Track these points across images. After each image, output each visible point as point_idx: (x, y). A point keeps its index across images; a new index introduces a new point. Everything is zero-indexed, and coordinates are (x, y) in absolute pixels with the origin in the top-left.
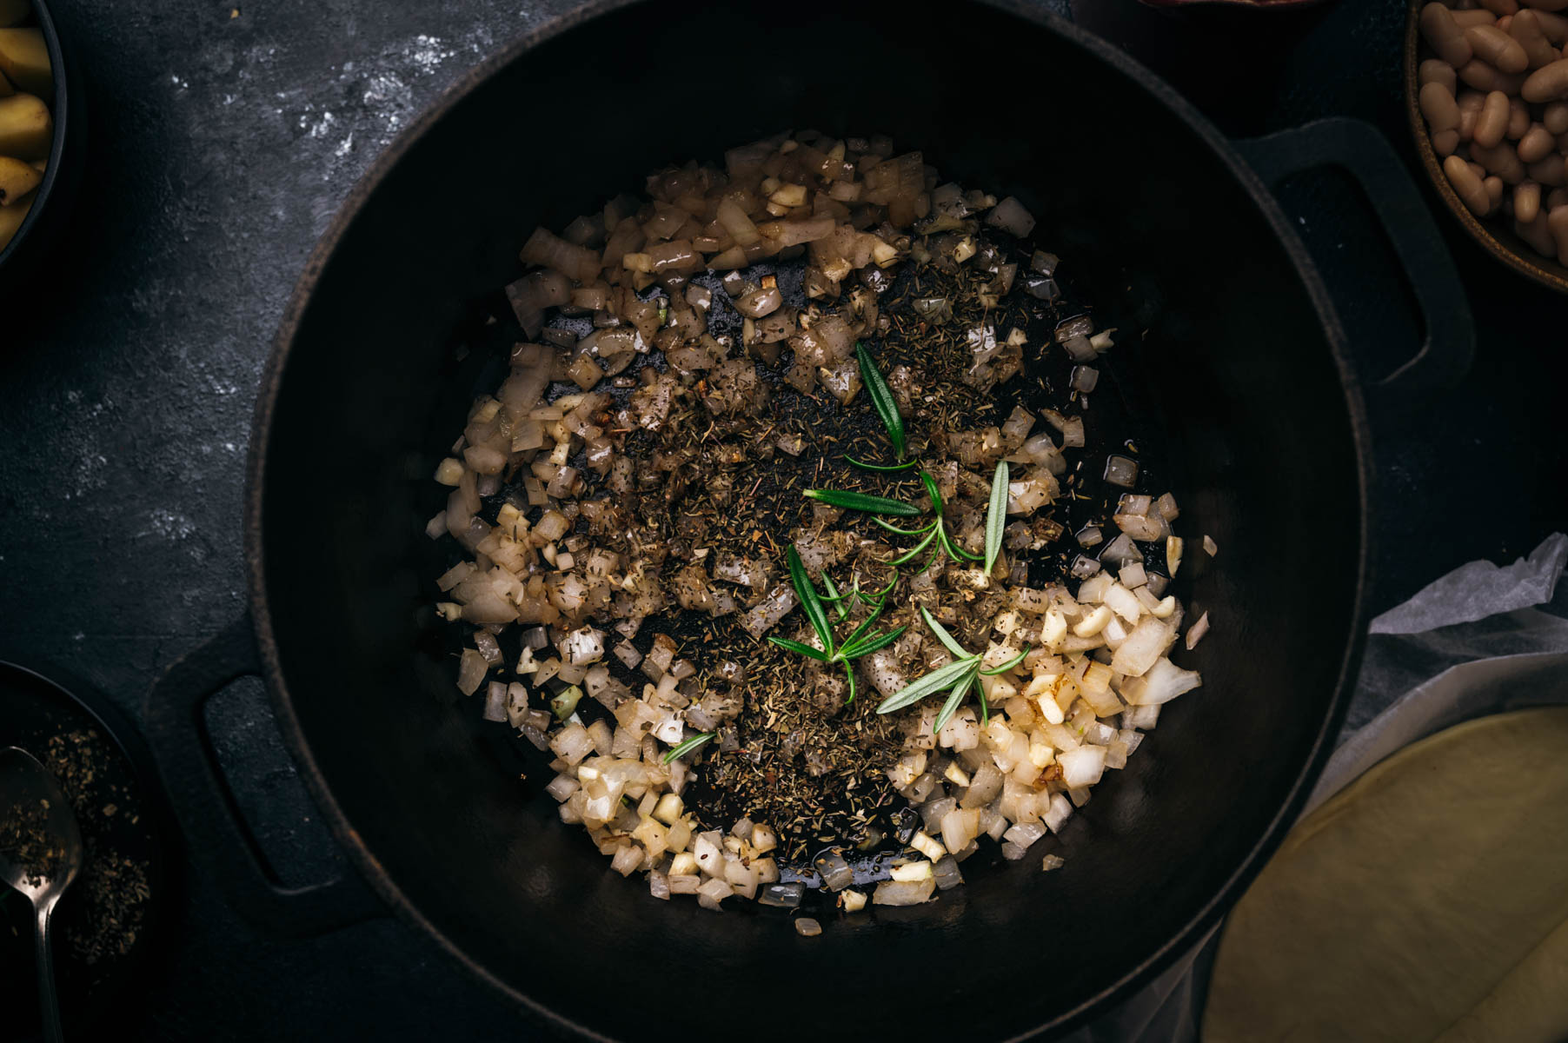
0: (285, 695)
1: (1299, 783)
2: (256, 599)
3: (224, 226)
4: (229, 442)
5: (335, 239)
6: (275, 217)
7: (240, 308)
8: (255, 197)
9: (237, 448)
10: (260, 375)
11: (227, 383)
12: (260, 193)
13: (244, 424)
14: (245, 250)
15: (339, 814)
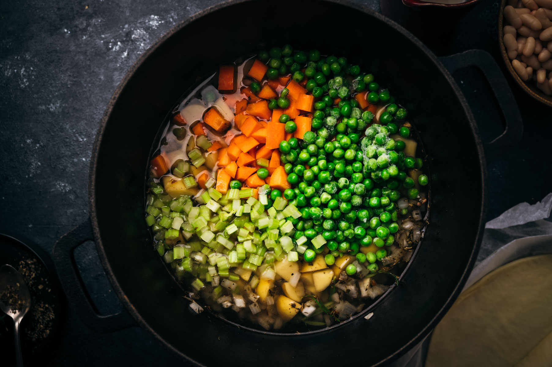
0: (102, 247)
2: (93, 214)
3: (82, 82)
4: (84, 158)
5: (122, 87)
6: (100, 79)
7: (88, 110)
8: (93, 72)
9: (86, 160)
10: (95, 134)
11: (83, 137)
12: (95, 70)
13: (89, 152)
14: (90, 90)
15: (121, 290)
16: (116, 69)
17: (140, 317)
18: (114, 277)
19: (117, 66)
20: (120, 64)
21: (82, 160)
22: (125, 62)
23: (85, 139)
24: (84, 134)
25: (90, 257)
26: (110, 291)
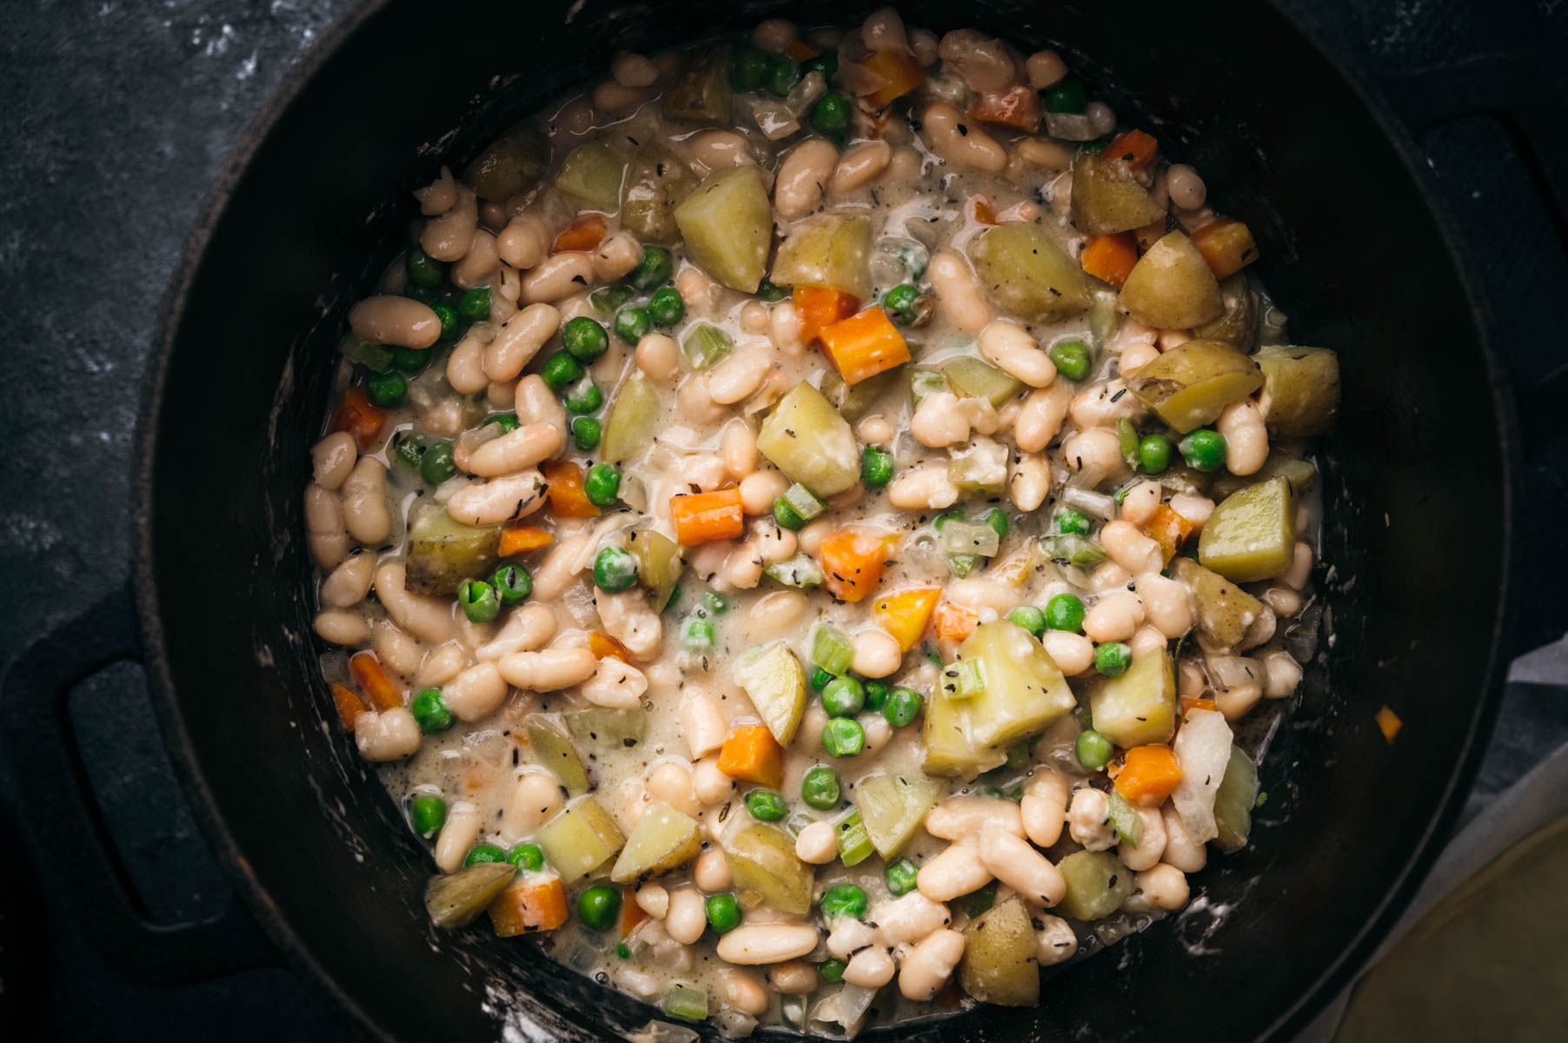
0: (169, 686)
1: (1409, 868)
2: (141, 567)
3: (99, 165)
4: (105, 431)
5: (264, 132)
6: (161, 154)
7: (118, 265)
8: (137, 129)
9: (113, 437)
10: (143, 349)
11: (101, 357)
12: (143, 124)
13: (122, 410)
14: (125, 194)
15: (227, 837)
16: (215, 121)
17: (290, 936)
18: (205, 791)
19: (219, 108)
20: (229, 103)
21: (98, 438)
22: (249, 96)
23: (109, 367)
24: (107, 346)
25: (128, 779)
26: (197, 897)
